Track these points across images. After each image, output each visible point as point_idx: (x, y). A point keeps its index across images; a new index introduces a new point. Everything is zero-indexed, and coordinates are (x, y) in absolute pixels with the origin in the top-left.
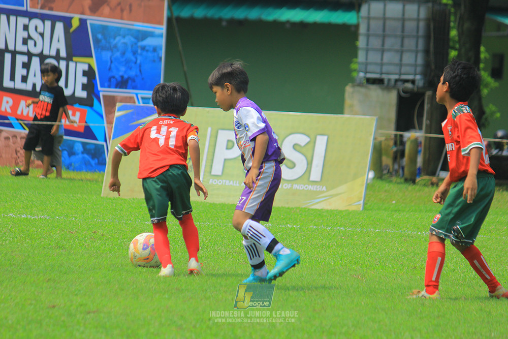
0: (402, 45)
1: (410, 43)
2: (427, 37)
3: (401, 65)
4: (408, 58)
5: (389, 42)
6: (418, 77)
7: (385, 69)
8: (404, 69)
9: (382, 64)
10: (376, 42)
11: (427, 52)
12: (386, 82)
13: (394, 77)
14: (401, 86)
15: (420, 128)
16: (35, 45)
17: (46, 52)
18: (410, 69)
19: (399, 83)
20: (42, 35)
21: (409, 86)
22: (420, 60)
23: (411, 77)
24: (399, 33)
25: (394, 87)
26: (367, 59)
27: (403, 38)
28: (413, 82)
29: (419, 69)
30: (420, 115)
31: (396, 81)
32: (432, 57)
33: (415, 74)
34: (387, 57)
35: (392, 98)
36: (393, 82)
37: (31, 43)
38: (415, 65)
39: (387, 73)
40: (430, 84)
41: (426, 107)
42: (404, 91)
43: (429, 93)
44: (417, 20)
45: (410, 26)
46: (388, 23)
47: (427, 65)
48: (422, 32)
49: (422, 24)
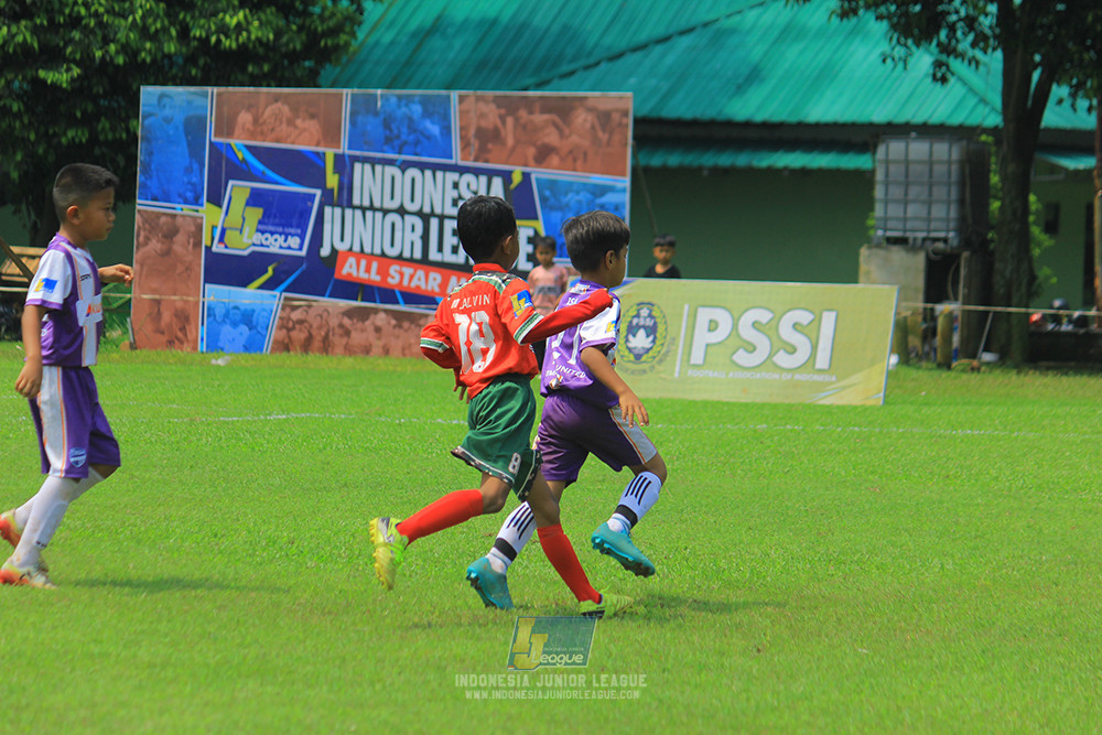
0: (930, 195)
1: (939, 192)
2: (962, 184)
3: (929, 219)
4: (938, 211)
5: (914, 191)
6: (951, 234)
7: (909, 225)
8: (934, 225)
9: (905, 220)
10: (896, 192)
11: (961, 202)
12: (911, 241)
13: (921, 235)
14: (930, 246)
15: (956, 299)
18: (942, 225)
19: (928, 243)
21: (940, 245)
22: (953, 213)
23: (942, 235)
24: (926, 179)
25: (922, 247)
26: (886, 212)
27: (931, 186)
28: (945, 240)
29: (952, 225)
30: (955, 283)
31: (924, 240)
32: (968, 209)
33: (948, 231)
34: (912, 210)
35: (919, 261)
36: (919, 242)
38: (948, 220)
39: (913, 231)
40: (966, 243)
41: (963, 272)
42: (935, 253)
43: (965, 254)
44: (949, 162)
45: (940, 169)
46: (912, 167)
47: (962, 219)
48: (954, 177)
49: (954, 168)
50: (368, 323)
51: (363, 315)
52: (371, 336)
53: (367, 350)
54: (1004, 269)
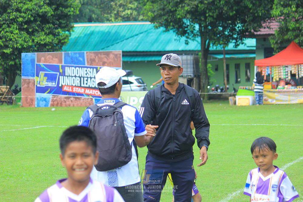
0: (187, 66)
1: (189, 66)
2: (193, 64)
4: (189, 70)
6: (192, 75)
8: (188, 73)
11: (194, 68)
12: (184, 76)
13: (186, 75)
14: (187, 77)
16: (89, 75)
17: (92, 77)
18: (190, 73)
20: (90, 72)
21: (190, 77)
22: (192, 70)
23: (190, 75)
24: (186, 63)
25: (186, 77)
28: (191, 76)
29: (192, 72)
30: (193, 84)
31: (186, 76)
32: (195, 69)
35: (185, 80)
36: (185, 76)
37: (88, 74)
38: (191, 72)
39: (184, 74)
40: (195, 76)
41: (194, 82)
42: (189, 78)
43: (195, 79)
44: (191, 60)
45: (189, 62)
46: (183, 61)
47: (194, 71)
48: (192, 63)
49: (192, 61)
50: (70, 100)
51: (69, 98)
52: (70, 102)
53: (70, 105)
54: (203, 81)
